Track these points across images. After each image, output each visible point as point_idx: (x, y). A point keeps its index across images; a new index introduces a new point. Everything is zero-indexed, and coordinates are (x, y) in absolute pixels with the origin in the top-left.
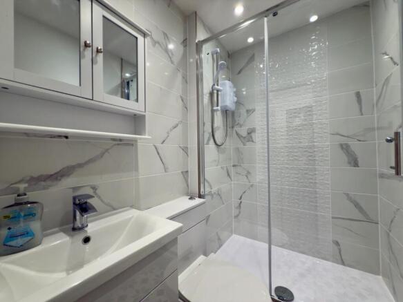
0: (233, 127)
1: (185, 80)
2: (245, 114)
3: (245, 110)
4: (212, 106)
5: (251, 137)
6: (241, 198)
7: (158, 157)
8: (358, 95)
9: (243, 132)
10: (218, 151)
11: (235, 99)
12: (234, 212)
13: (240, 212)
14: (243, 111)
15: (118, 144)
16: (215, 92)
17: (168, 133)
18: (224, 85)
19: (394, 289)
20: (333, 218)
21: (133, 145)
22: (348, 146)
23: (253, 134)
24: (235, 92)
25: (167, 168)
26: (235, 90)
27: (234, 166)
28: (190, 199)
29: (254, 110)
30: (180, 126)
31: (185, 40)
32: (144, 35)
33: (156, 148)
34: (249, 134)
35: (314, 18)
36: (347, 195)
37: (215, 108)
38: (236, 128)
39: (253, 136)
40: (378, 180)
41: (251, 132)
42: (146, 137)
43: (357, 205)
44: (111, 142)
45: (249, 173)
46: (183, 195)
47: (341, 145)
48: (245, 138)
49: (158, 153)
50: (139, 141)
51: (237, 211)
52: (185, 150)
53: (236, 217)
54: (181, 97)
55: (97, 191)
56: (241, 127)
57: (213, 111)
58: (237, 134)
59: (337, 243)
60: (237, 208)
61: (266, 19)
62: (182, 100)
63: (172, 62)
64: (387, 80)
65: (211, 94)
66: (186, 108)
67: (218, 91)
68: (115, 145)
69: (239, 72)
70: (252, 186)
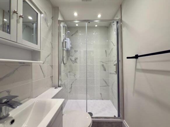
0: (69, 57)
1: (52, 35)
2: (74, 52)
3: (74, 50)
4: (63, 48)
5: (76, 61)
6: (72, 84)
7: (41, 71)
8: (106, 51)
9: (73, 59)
10: (64, 66)
11: (71, 46)
12: (69, 90)
13: (71, 90)
14: (73, 51)
15: (23, 65)
16: (64, 42)
17: (45, 59)
18: (67, 40)
19: (113, 102)
20: (100, 86)
21: (30, 65)
22: (103, 65)
23: (77, 60)
24: (71, 43)
25: (45, 76)
26: (71, 42)
27: (69, 72)
28: (55, 88)
29: (77, 51)
30: (50, 56)
31: (53, 17)
32: (41, 13)
33: (40, 66)
34: (75, 60)
35: (96, 26)
36: (103, 79)
37: (64, 49)
38: (70, 57)
39: (77, 61)
40: (110, 74)
41: (76, 59)
42: (41, 62)
43: (105, 82)
44: (19, 64)
45: (75, 74)
46: (51, 87)
47: (102, 65)
48: (74, 61)
49: (41, 69)
50: (33, 63)
51: (70, 90)
52: (52, 66)
53: (70, 92)
54: (51, 42)
55: (10, 93)
56: (72, 56)
57: (63, 50)
58: (70, 59)
59: (101, 94)
60: (70, 89)
61: (86, 23)
62: (51, 44)
63: (48, 26)
64: (112, 49)
65: (63, 43)
66: (53, 48)
67: (65, 42)
68: (21, 66)
69: (72, 35)
70: (76, 79)
